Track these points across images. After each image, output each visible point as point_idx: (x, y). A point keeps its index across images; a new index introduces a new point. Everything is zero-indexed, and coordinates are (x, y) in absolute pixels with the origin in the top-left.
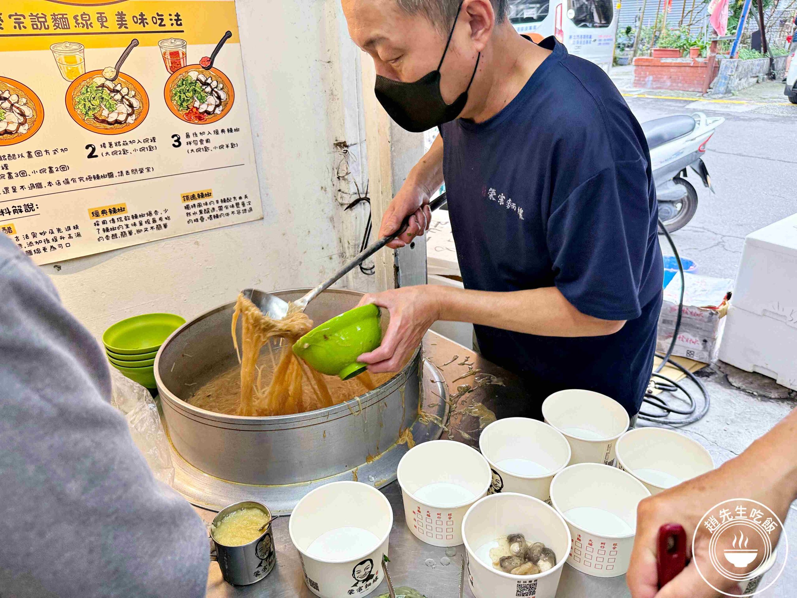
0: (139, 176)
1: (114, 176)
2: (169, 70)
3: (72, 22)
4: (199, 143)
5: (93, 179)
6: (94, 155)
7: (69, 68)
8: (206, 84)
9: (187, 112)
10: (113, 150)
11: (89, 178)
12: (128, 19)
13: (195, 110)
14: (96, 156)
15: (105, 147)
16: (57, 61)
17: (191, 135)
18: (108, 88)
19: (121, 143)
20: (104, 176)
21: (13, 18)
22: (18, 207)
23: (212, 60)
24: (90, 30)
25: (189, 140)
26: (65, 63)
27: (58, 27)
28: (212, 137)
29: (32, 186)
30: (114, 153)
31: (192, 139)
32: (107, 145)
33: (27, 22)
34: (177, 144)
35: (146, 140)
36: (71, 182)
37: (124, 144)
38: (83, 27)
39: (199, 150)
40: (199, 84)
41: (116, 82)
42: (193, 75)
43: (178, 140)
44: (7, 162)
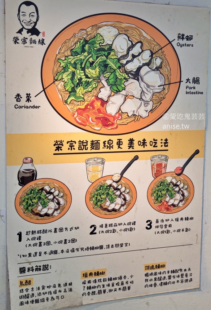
0: (119, 249)
1: (103, 248)
2: (154, 176)
3: (102, 145)
4: (164, 227)
5: (89, 250)
6: (94, 232)
7: (93, 174)
8: (176, 185)
9: (160, 204)
10: (107, 229)
11: (87, 249)
12: (136, 143)
13: (165, 203)
14: (96, 233)
15: (102, 227)
16: (87, 169)
17: (159, 221)
18: (113, 187)
19: (113, 225)
20: (97, 248)
21: (69, 143)
22: (39, 266)
23: (183, 169)
24: (112, 150)
25: (157, 224)
26: (92, 171)
27: (93, 148)
28: (174, 223)
29: (51, 252)
30: (107, 232)
31: (160, 223)
32: (104, 226)
33: (76, 146)
34: (149, 227)
35: (129, 224)
36: (76, 251)
37: (114, 226)
38: (107, 148)
39: (163, 232)
40: (171, 185)
41: (119, 183)
42: (169, 179)
43: (150, 225)
44: (41, 235)
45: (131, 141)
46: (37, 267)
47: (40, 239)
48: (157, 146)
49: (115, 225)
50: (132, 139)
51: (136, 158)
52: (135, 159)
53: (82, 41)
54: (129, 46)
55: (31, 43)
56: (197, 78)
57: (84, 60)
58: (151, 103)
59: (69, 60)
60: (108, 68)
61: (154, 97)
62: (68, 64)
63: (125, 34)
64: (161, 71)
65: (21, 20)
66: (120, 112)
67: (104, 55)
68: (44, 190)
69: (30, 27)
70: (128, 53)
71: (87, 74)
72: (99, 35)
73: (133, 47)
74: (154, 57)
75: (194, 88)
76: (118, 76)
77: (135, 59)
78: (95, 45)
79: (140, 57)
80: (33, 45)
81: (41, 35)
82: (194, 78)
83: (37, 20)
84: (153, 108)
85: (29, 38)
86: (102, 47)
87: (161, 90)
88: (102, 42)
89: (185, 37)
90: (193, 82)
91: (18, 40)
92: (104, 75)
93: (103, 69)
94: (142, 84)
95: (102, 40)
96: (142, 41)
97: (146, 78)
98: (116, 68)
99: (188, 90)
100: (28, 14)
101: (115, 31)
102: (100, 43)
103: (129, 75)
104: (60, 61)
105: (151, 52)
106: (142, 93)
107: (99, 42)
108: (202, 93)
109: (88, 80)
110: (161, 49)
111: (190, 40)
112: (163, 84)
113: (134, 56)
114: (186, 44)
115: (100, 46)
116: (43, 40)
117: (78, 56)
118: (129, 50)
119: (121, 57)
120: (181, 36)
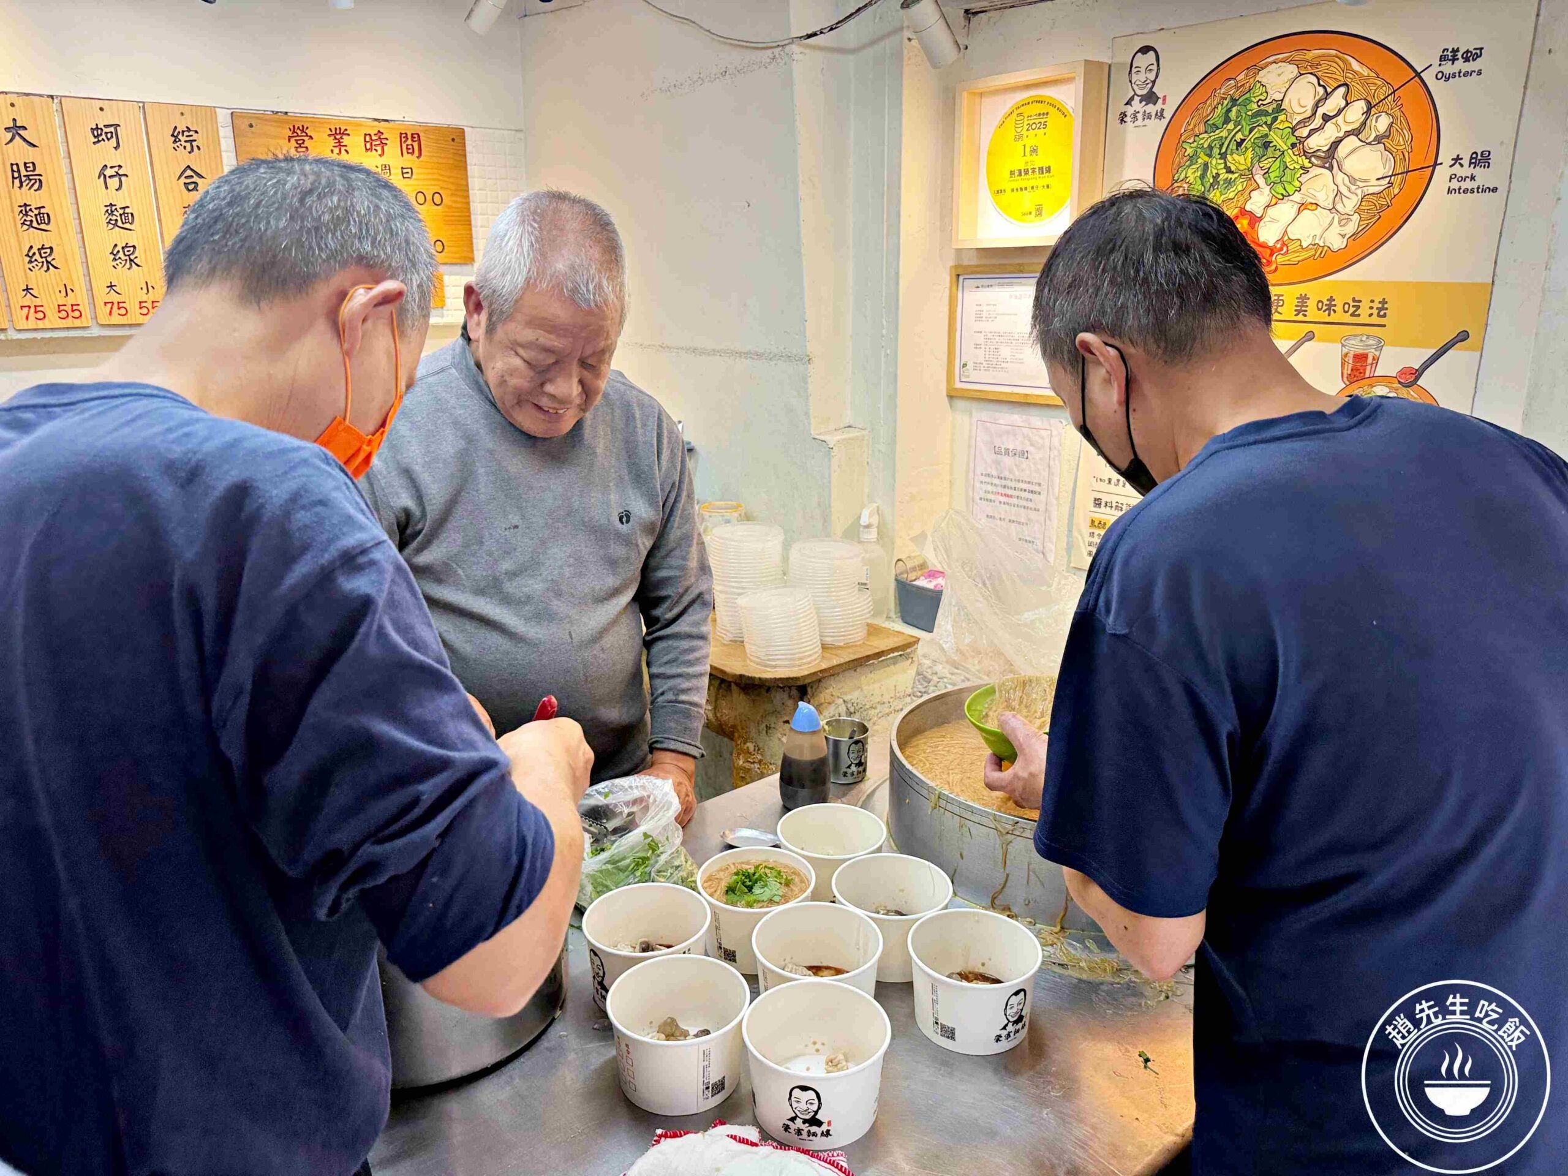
2: (1345, 379)
12: (1312, 304)
23: (1418, 373)
45: (1303, 299)
48: (1359, 315)
50: (1306, 295)
51: (1310, 336)
52: (1306, 338)
53: (1226, 102)
54: (1317, 98)
55: (1144, 119)
56: (1482, 153)
57: (1226, 138)
58: (1356, 217)
59: (1201, 142)
60: (1269, 149)
61: (1363, 204)
62: (1199, 150)
63: (1311, 73)
64: (1387, 144)
65: (1133, 82)
66: (1286, 238)
67: (1266, 123)
69: (1145, 92)
70: (1314, 114)
71: (1229, 164)
72: (1258, 85)
73: (1326, 99)
74: (1372, 113)
75: (1473, 178)
76: (1288, 164)
77: (1328, 124)
78: (1248, 107)
79: (1340, 119)
80: (1147, 121)
82: (1475, 153)
83: (1157, 77)
84: (1360, 229)
86: (1262, 108)
87: (1382, 188)
88: (1263, 98)
89: (1459, 55)
90: (1470, 163)
92: (1261, 165)
93: (1260, 151)
94: (1340, 177)
95: (1265, 94)
96: (1348, 81)
97: (1349, 165)
98: (1285, 148)
99: (1455, 184)
100: (1143, 70)
101: (1291, 70)
102: (1260, 100)
103: (1313, 159)
104: (1185, 145)
105: (1368, 103)
106: (1337, 198)
107: (1258, 99)
108: (1495, 190)
109: (1230, 176)
110: (1394, 91)
111: (1474, 60)
112: (1390, 174)
113: (1326, 118)
115: (1259, 106)
117: (1217, 132)
118: (1316, 106)
119: (1299, 122)
120: (1450, 54)
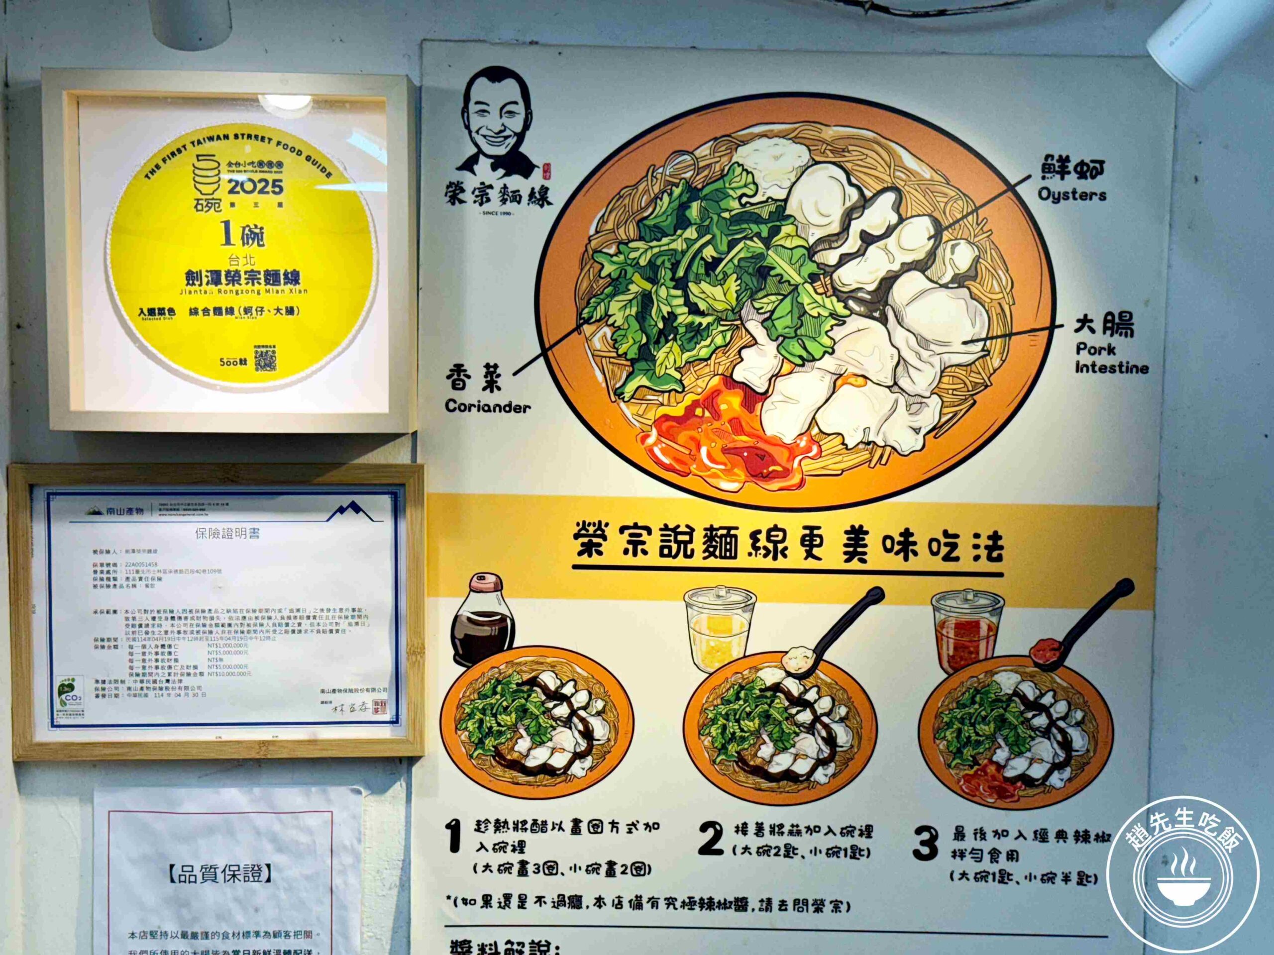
0: (809, 919)
1: (750, 909)
2: (946, 665)
3: (744, 544)
4: (987, 857)
5: (697, 908)
6: (716, 847)
7: (712, 644)
8: (1037, 707)
9: (972, 772)
10: (761, 842)
11: (690, 903)
12: (873, 542)
13: (992, 769)
14: (720, 852)
15: (745, 833)
16: (692, 625)
17: (969, 832)
18: (788, 694)
19: (786, 830)
20: (724, 905)
21: (627, 532)
22: (519, 944)
23: (1065, 647)
24: (781, 563)
25: (959, 845)
26: (707, 632)
27: (712, 554)
28: (1029, 849)
29: (560, 901)
30: (764, 851)
31: (969, 843)
32: (752, 829)
33: (653, 542)
34: (925, 850)
35: (848, 831)
36: (647, 906)
37: (791, 833)
38: (765, 556)
39: (981, 876)
40: (1017, 706)
41: (808, 682)
42: (1007, 681)
43: (930, 845)
44: (527, 836)
45: (856, 535)
46: (509, 946)
47: (522, 852)
48: (957, 559)
49: (795, 831)
50: (861, 527)
51: (875, 596)
52: (868, 600)
53: (677, 191)
54: (848, 204)
55: (504, 201)
56: (1121, 314)
57: (684, 253)
58: (935, 402)
59: (633, 255)
60: (769, 279)
61: (945, 380)
62: (630, 270)
63: (834, 163)
64: (974, 290)
65: (474, 128)
66: (815, 431)
67: (758, 235)
68: (540, 686)
70: (845, 228)
71: (693, 299)
72: (738, 170)
73: (864, 208)
74: (945, 239)
75: (1111, 350)
76: (807, 308)
77: (872, 249)
78: (723, 204)
79: (891, 241)
80: (510, 206)
81: (537, 174)
82: (1109, 313)
83: (527, 126)
84: (944, 420)
85: (498, 185)
86: (749, 208)
87: (972, 358)
88: (750, 193)
89: (1071, 166)
90: (1105, 329)
91: (463, 191)
92: (757, 305)
93: (753, 282)
94: (900, 336)
95: (752, 186)
96: (900, 184)
97: (911, 316)
98: (799, 280)
99: (1085, 358)
101: (798, 154)
102: (744, 195)
103: (851, 303)
104: (600, 258)
105: (936, 222)
106: (900, 369)
107: (739, 192)
108: (1144, 370)
109: (698, 319)
110: (976, 209)
111: (1093, 177)
112: (984, 336)
113: (868, 239)
114: (1074, 192)
115: (743, 206)
116: (544, 190)
117: (665, 240)
118: (848, 218)
119: (820, 240)
120: (1057, 164)
